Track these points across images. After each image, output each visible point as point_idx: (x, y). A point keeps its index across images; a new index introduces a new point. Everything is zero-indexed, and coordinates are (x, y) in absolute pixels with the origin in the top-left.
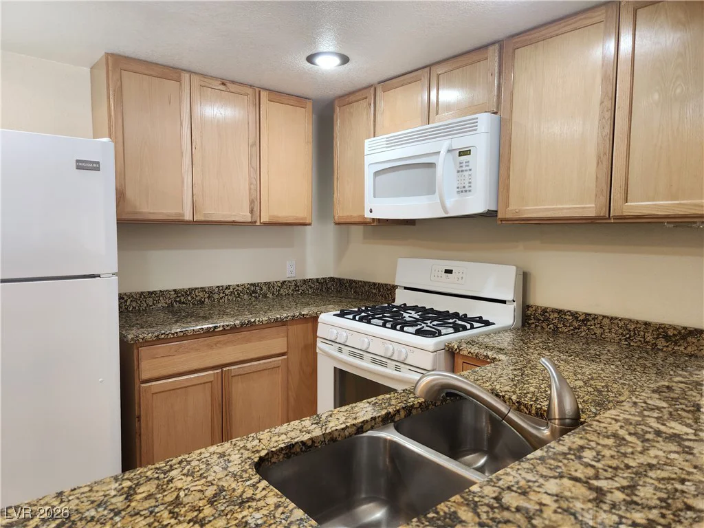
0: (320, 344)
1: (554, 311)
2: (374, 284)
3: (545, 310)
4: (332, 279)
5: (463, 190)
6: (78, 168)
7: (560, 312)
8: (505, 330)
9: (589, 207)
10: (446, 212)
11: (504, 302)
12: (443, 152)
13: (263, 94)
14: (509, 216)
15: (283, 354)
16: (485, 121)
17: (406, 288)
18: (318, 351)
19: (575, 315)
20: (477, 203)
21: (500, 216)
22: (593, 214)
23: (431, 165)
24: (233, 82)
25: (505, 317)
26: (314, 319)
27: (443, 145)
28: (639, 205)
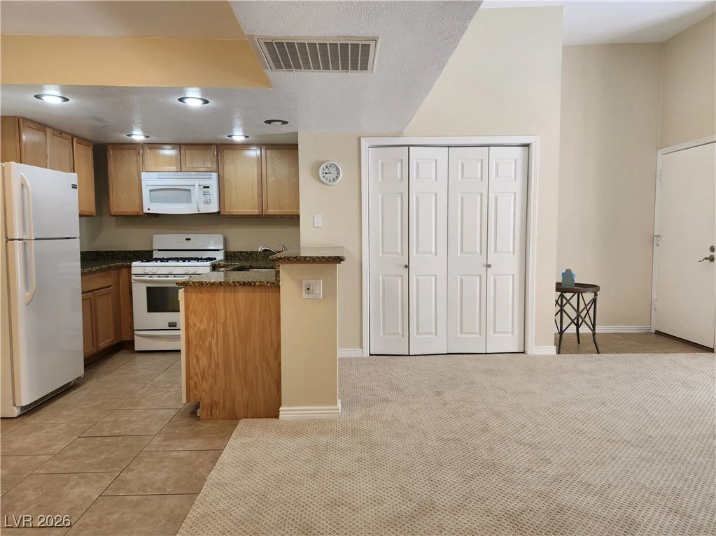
0: (133, 277)
1: (238, 252)
2: (130, 252)
3: (234, 252)
4: (90, 252)
5: (206, 203)
6: (73, 187)
7: (241, 252)
8: (221, 261)
9: (256, 211)
10: (199, 211)
11: (218, 250)
12: (197, 186)
13: (75, 139)
14: (226, 213)
15: (109, 287)
16: (215, 175)
17: (159, 250)
18: (132, 281)
19: (247, 252)
20: (214, 208)
21: (222, 213)
22: (257, 213)
23: (190, 190)
24: (64, 132)
25: (220, 256)
26: (130, 267)
27: (197, 183)
28: (271, 211)
